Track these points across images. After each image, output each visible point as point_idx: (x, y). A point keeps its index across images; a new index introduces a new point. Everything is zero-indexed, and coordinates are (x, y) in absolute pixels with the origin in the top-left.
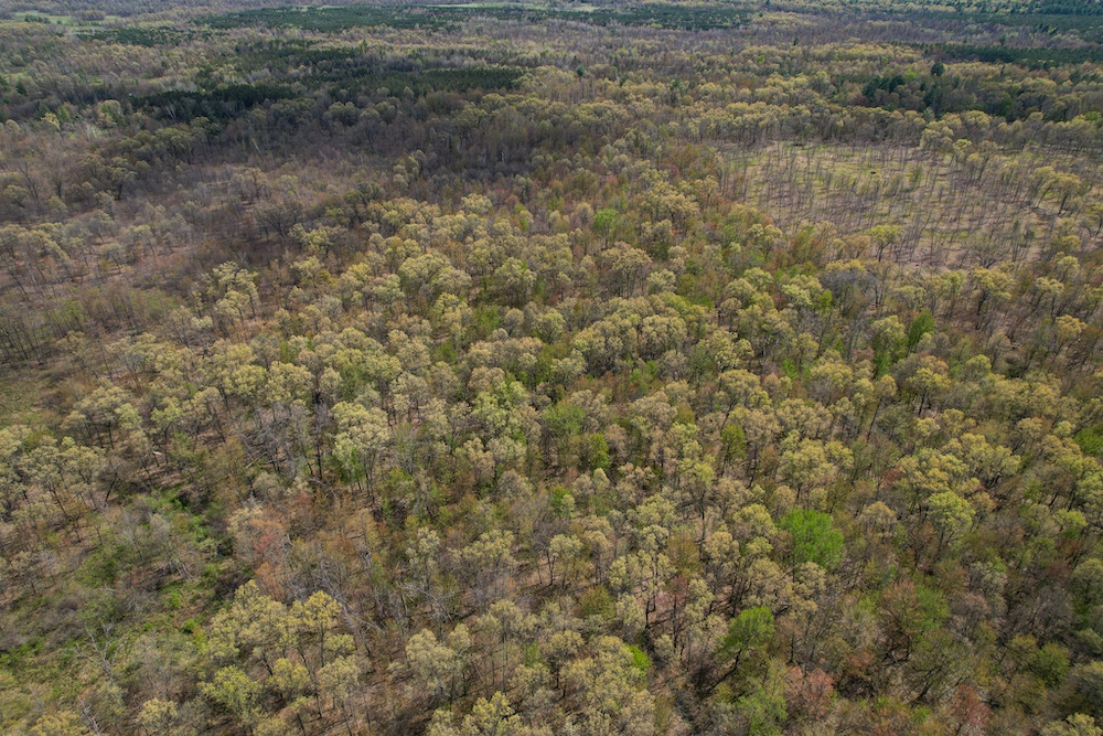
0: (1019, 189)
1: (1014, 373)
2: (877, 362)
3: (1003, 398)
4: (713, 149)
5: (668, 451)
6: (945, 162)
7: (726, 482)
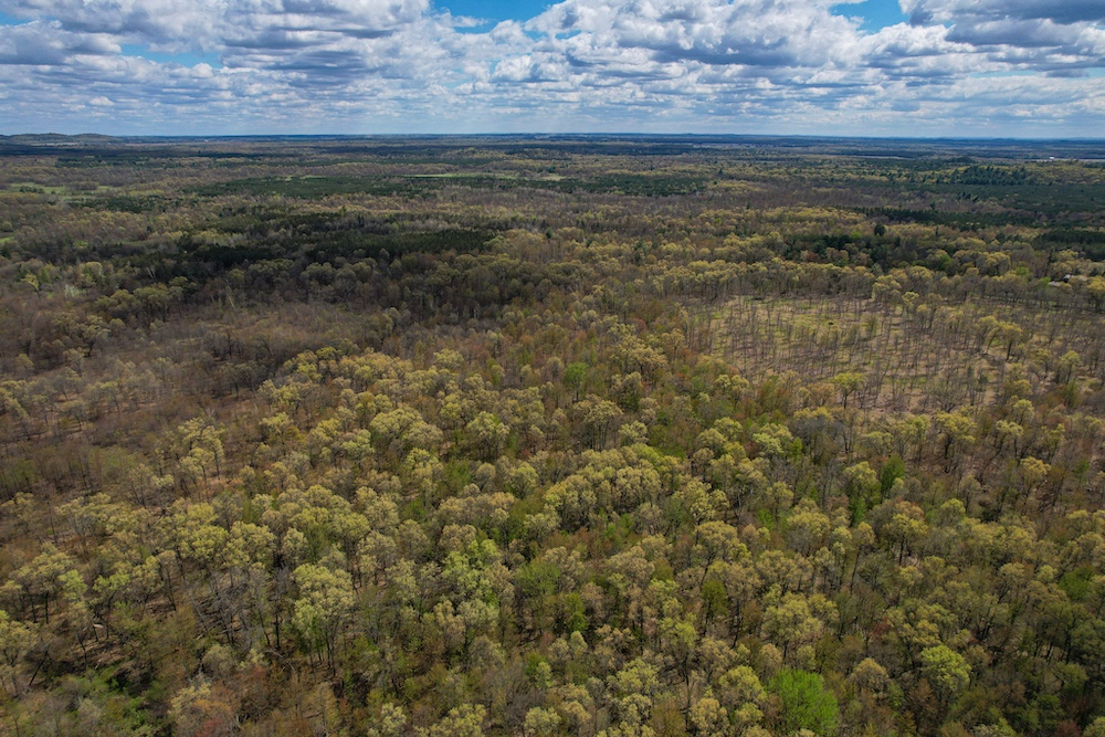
0: (968, 337)
1: (989, 516)
2: (852, 508)
3: (981, 543)
4: (677, 304)
5: (647, 610)
6: (897, 313)
7: (710, 643)
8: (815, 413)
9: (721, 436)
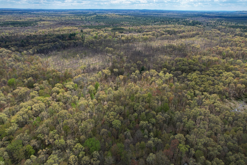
0: (104, 52)
1: (116, 89)
8: (78, 77)
9: (58, 88)
